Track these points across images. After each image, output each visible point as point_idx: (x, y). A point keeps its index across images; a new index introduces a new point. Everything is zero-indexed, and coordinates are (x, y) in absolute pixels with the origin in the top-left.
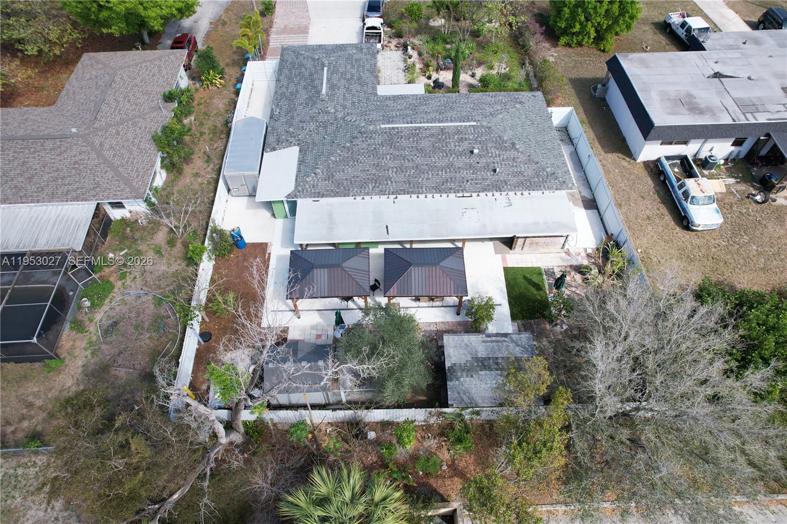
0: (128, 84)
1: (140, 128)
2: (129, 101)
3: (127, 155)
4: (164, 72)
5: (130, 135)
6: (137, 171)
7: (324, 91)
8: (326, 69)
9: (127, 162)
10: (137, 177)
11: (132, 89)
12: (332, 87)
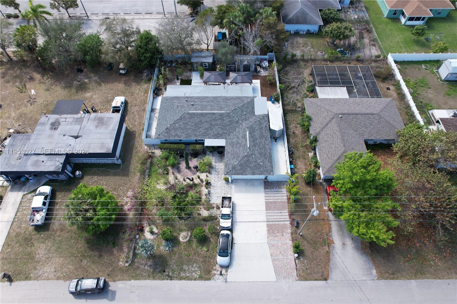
0: (335, 143)
1: (319, 123)
2: (330, 134)
3: (317, 111)
4: (325, 156)
5: (320, 119)
6: (311, 106)
7: (248, 132)
8: (248, 146)
9: (315, 108)
10: (309, 105)
11: (333, 141)
12: (244, 136)
